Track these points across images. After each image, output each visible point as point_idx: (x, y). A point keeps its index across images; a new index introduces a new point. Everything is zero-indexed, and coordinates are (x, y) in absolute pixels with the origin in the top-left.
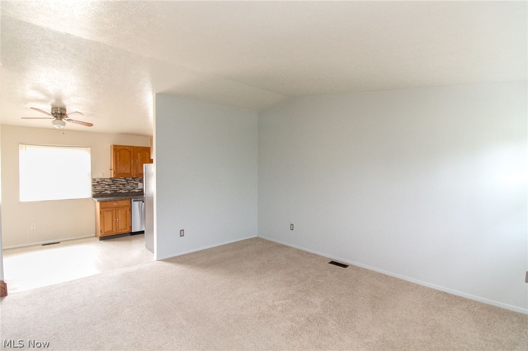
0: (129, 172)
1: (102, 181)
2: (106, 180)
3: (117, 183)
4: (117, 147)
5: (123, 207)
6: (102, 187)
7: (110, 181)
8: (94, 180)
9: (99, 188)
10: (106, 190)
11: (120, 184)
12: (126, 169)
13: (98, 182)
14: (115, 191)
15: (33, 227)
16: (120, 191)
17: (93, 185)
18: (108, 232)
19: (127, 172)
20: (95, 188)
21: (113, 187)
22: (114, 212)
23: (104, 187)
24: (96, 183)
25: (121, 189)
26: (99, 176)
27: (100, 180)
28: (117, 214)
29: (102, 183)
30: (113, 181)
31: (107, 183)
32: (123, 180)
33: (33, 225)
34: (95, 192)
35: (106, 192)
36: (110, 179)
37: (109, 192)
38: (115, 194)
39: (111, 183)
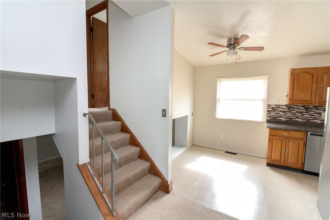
0: (309, 99)
1: (277, 107)
2: (281, 107)
3: (294, 110)
4: (296, 71)
5: (296, 139)
6: (276, 114)
7: (286, 108)
8: (269, 106)
9: (273, 114)
10: (281, 116)
11: (298, 112)
12: (305, 96)
13: (273, 108)
14: (291, 119)
15: (222, 137)
16: (297, 120)
17: (268, 111)
18: (275, 160)
19: (306, 99)
20: (270, 113)
21: (289, 115)
22: (284, 142)
23: (279, 114)
24: (271, 109)
25: (297, 117)
26: (274, 102)
27: (275, 106)
28: (287, 145)
29: (277, 110)
30: (289, 108)
31: (282, 110)
32: (301, 108)
33: (222, 136)
34: (269, 117)
35: (280, 118)
36: (286, 105)
37: (283, 119)
38: (289, 122)
39: (287, 110)
